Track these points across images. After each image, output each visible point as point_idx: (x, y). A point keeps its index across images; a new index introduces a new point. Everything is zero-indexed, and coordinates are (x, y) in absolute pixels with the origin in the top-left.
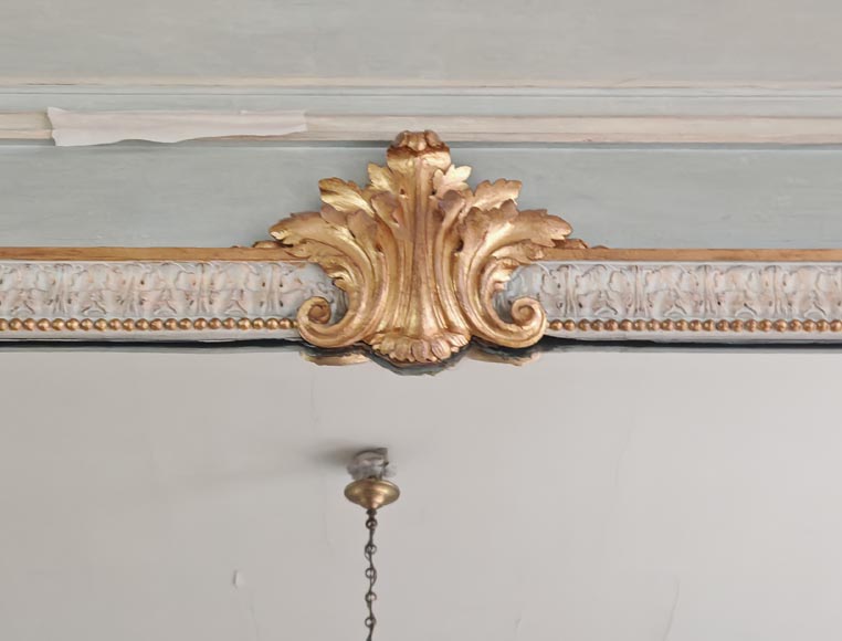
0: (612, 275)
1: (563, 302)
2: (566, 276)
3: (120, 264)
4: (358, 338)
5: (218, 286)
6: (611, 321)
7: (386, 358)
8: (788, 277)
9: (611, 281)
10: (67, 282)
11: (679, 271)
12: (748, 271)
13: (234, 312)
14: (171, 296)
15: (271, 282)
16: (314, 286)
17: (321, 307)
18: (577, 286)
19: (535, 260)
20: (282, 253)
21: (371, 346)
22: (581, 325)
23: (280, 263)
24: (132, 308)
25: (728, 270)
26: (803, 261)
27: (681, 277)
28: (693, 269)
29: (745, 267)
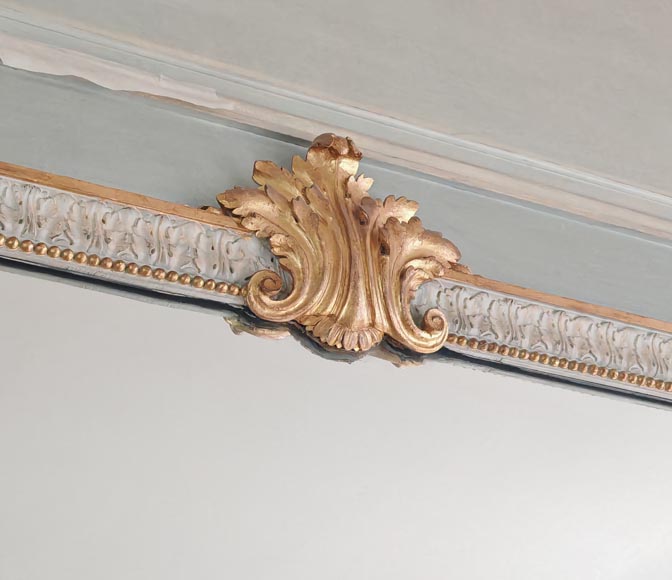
0: (491, 304)
1: (457, 318)
2: (458, 296)
3: (85, 198)
4: (293, 317)
5: (173, 240)
6: (494, 344)
7: (317, 341)
8: (616, 334)
9: (490, 308)
10: (32, 204)
11: (541, 311)
12: (590, 323)
13: (189, 268)
14: (133, 241)
15: (220, 247)
16: (255, 259)
17: (274, 281)
18: (465, 307)
19: (438, 277)
20: (231, 222)
21: (305, 326)
22: (471, 342)
23: (229, 230)
24: (98, 244)
25: (575, 319)
26: (628, 323)
27: (541, 317)
28: (551, 311)
29: (589, 319)
